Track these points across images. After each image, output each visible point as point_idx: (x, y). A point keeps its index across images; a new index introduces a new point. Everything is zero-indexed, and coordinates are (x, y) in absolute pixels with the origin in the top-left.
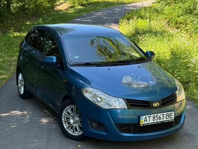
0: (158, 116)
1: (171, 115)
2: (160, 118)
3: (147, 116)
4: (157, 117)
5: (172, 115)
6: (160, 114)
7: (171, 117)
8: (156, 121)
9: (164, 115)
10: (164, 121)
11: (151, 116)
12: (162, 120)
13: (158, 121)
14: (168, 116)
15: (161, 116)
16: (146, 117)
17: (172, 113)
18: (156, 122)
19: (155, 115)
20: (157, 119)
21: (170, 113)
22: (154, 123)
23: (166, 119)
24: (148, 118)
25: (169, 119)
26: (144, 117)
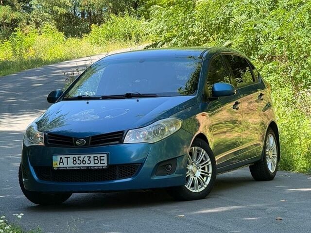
0: (81, 159)
1: (102, 158)
2: (84, 162)
3: (63, 157)
4: (78, 160)
5: (103, 160)
6: (83, 156)
7: (102, 162)
8: (77, 165)
9: (90, 157)
10: (91, 167)
11: (69, 157)
12: (87, 165)
13: (82, 165)
14: (97, 160)
15: (86, 159)
16: (61, 158)
17: (104, 156)
18: (78, 167)
19: (77, 156)
20: (79, 162)
21: (100, 157)
22: (75, 168)
23: (94, 163)
24: (65, 160)
25: (99, 165)
26: (59, 157)
